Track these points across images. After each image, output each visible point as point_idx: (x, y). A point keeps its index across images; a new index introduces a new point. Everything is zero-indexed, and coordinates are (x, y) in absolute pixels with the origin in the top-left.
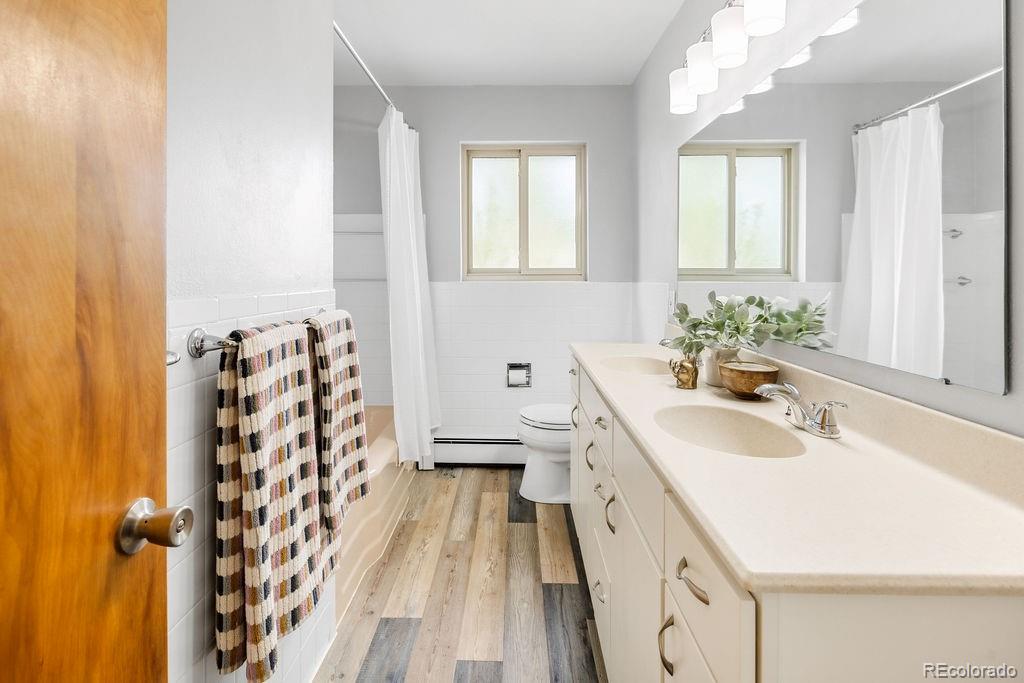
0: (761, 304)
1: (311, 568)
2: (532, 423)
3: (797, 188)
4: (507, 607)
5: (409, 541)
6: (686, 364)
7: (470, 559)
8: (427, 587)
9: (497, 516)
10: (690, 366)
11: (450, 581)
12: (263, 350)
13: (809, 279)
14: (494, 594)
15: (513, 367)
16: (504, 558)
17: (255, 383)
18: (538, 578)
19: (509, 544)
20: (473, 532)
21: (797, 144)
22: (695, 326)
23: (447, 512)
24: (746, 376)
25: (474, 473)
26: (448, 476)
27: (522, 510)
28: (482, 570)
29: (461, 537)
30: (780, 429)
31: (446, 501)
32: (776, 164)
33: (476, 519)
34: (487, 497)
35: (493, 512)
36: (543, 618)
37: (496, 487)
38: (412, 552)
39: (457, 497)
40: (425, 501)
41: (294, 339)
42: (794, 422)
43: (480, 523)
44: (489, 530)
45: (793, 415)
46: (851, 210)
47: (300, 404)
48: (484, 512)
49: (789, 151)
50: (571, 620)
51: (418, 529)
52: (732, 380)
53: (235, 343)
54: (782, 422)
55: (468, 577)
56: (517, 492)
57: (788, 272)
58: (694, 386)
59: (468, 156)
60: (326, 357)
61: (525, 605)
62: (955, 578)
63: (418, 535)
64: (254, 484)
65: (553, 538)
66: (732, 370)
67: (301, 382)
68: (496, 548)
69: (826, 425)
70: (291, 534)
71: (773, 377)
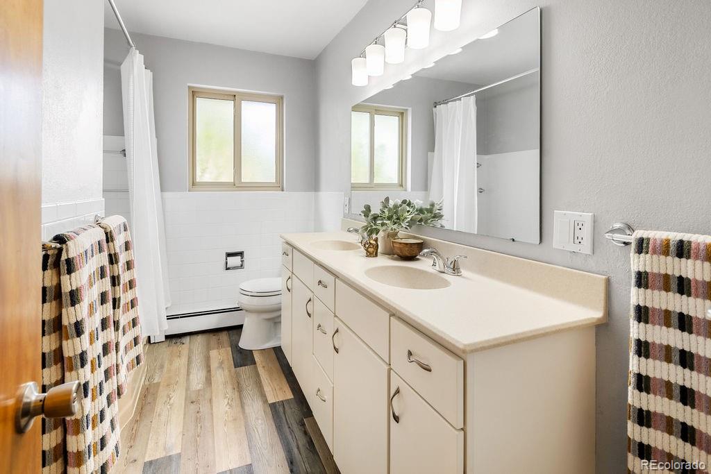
0: (409, 204)
1: (113, 428)
2: (250, 294)
3: (406, 135)
4: (247, 426)
5: (155, 400)
6: (372, 242)
7: (211, 400)
8: (180, 429)
9: (226, 365)
10: (374, 242)
11: (198, 420)
12: (82, 251)
13: (412, 190)
14: (235, 420)
15: (229, 255)
16: (236, 393)
17: (78, 278)
18: (265, 401)
19: (238, 383)
20: (208, 381)
21: (407, 110)
22: (375, 218)
23: (184, 371)
24: (408, 246)
25: (200, 338)
26: (179, 344)
27: (243, 358)
28: (222, 405)
29: (200, 386)
30: (431, 274)
31: (181, 362)
32: (395, 120)
33: (209, 371)
34: (214, 353)
35: (222, 363)
36: (274, 426)
37: (220, 345)
38: (160, 407)
39: (189, 358)
40: (162, 367)
41: (97, 240)
42: (438, 269)
43: (213, 372)
44: (221, 377)
45: (437, 264)
46: (433, 150)
47: (102, 294)
48: (214, 364)
49: (402, 114)
50: (293, 422)
51: (161, 388)
52: (401, 249)
53: (58, 246)
54: (430, 269)
55: (212, 414)
56: (237, 346)
57: (402, 186)
58: (376, 255)
59: (193, 96)
60: (115, 254)
61: (260, 421)
62: (540, 329)
63: (162, 393)
64: (79, 364)
65: (270, 373)
66: (400, 243)
67: (103, 276)
68: (229, 389)
69: (455, 269)
70: (100, 402)
71: (421, 246)
